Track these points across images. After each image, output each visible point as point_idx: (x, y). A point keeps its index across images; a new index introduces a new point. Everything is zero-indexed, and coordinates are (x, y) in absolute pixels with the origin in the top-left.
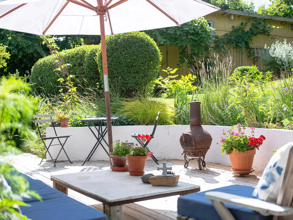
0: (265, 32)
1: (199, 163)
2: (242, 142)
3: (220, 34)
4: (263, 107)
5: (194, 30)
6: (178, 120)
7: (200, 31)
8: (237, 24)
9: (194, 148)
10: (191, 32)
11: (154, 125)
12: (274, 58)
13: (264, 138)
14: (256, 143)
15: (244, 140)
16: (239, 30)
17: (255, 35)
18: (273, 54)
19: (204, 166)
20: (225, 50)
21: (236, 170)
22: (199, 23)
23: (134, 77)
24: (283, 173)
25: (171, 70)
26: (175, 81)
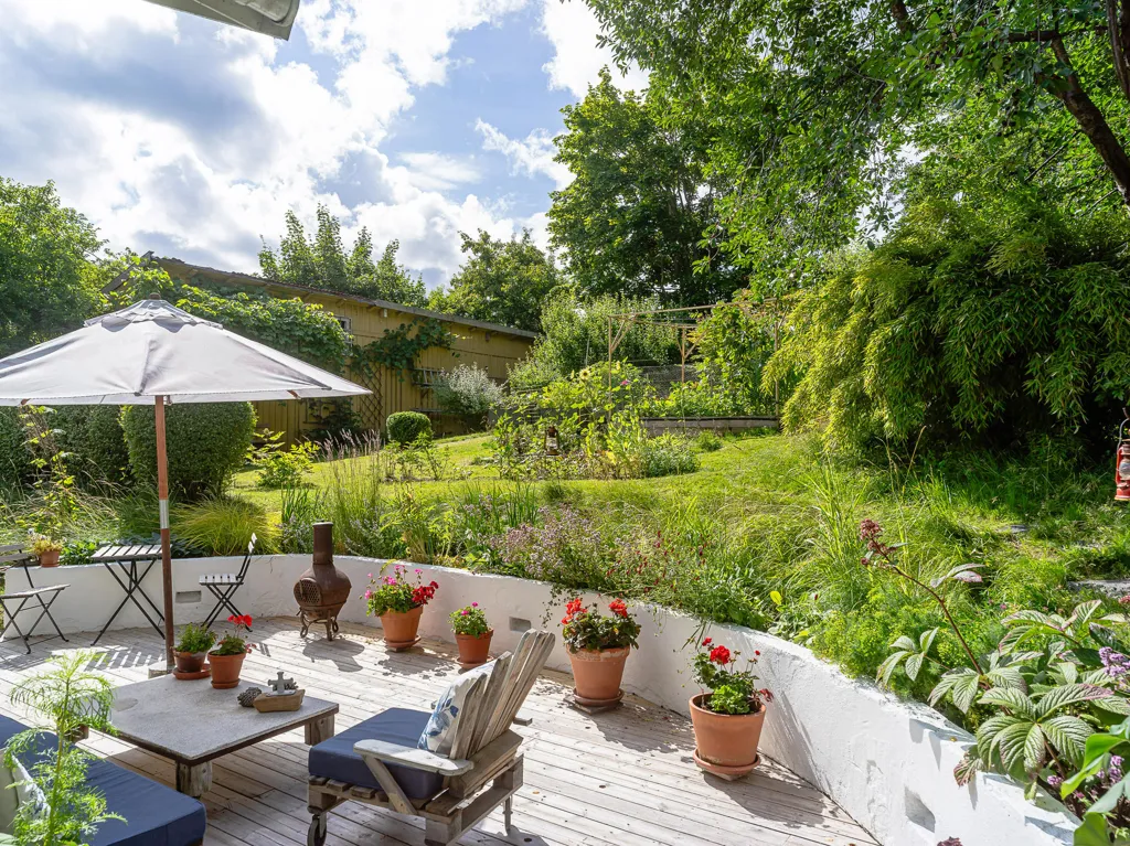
0: (442, 343)
1: (328, 629)
2: (402, 597)
3: (363, 343)
4: (435, 525)
5: (314, 335)
6: (289, 546)
7: (325, 338)
8: (394, 326)
9: (319, 603)
10: (308, 339)
11: (243, 555)
12: (456, 393)
13: (437, 587)
14: (424, 595)
15: (405, 593)
16: (396, 337)
17: (426, 347)
18: (455, 386)
19: (336, 631)
20: (370, 372)
21: (392, 641)
22: (323, 323)
23: (203, 460)
24: (459, 714)
25: (272, 435)
26: (278, 452)
